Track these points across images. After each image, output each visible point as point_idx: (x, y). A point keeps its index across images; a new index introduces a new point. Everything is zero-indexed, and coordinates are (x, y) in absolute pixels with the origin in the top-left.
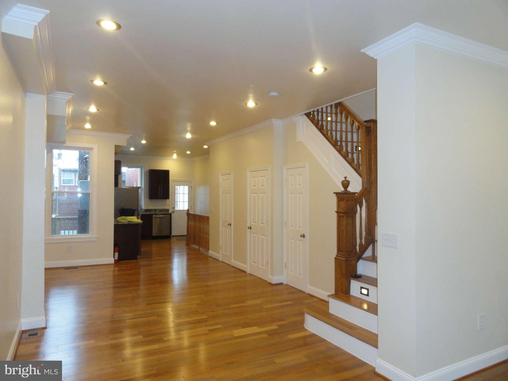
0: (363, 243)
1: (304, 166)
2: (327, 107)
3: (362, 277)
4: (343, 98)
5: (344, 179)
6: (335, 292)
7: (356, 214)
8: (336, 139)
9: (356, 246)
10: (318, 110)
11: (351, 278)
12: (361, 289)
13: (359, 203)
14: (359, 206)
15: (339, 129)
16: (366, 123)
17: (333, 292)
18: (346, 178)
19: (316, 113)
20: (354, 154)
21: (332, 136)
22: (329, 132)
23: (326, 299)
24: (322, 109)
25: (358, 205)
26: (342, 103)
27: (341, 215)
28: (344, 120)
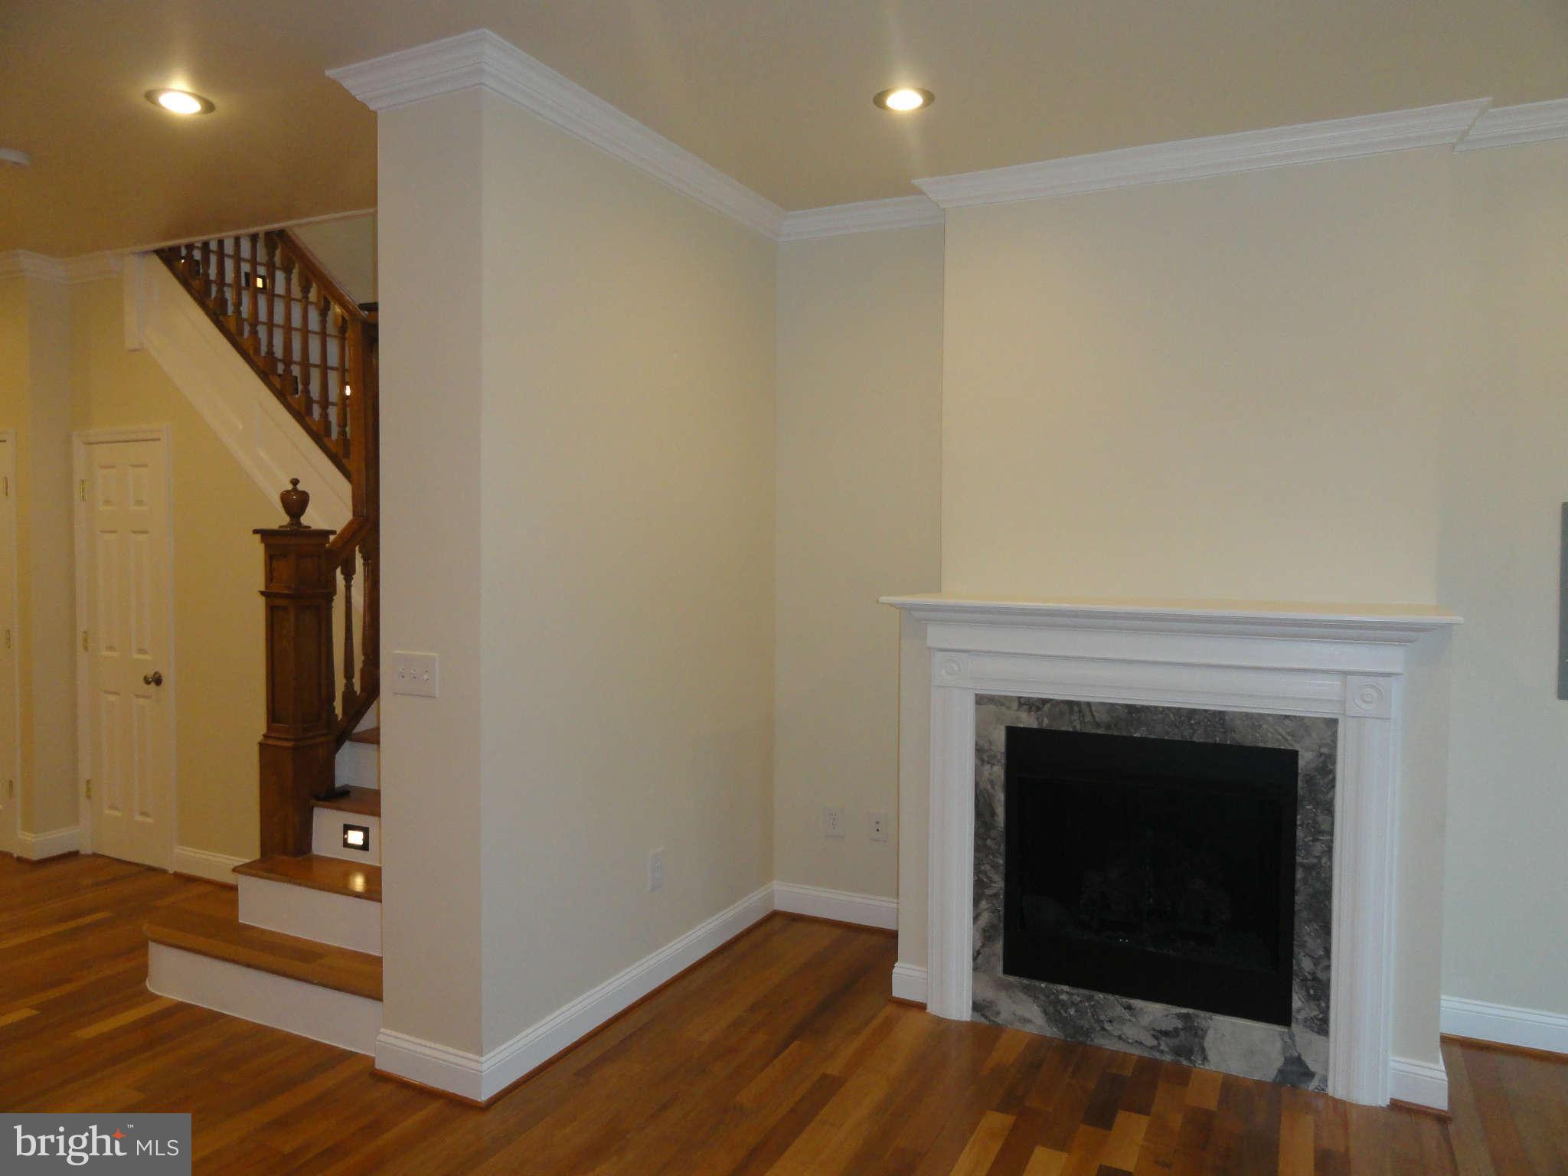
0: (357, 688)
1: (155, 436)
2: (237, 240)
3: (351, 794)
4: (289, 218)
5: (290, 487)
6: (263, 852)
7: (333, 600)
8: (270, 352)
9: (332, 698)
10: (206, 245)
11: (313, 801)
12: (345, 832)
13: (341, 564)
14: (342, 573)
15: (279, 318)
16: (366, 312)
17: (256, 855)
18: (295, 482)
19: (197, 255)
20: (330, 407)
21: (258, 341)
22: (247, 329)
23: (230, 879)
24: (221, 242)
25: (338, 571)
26: (290, 233)
27: (278, 602)
28: (296, 292)
